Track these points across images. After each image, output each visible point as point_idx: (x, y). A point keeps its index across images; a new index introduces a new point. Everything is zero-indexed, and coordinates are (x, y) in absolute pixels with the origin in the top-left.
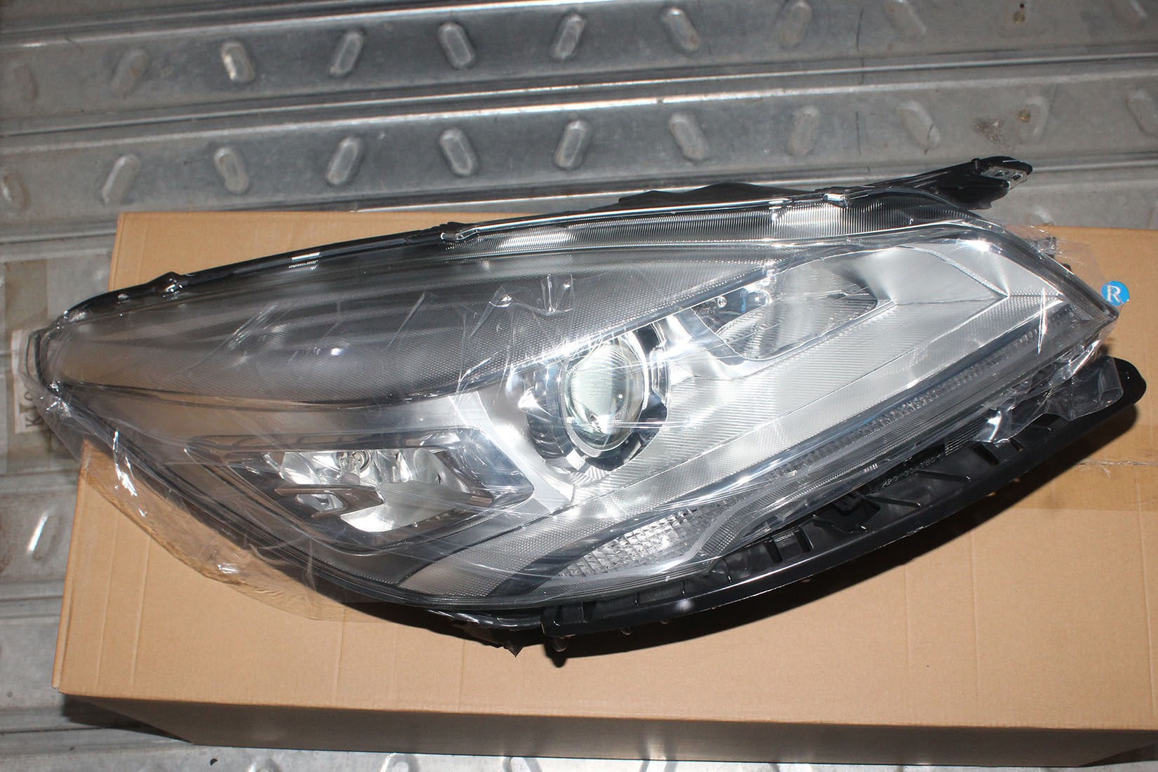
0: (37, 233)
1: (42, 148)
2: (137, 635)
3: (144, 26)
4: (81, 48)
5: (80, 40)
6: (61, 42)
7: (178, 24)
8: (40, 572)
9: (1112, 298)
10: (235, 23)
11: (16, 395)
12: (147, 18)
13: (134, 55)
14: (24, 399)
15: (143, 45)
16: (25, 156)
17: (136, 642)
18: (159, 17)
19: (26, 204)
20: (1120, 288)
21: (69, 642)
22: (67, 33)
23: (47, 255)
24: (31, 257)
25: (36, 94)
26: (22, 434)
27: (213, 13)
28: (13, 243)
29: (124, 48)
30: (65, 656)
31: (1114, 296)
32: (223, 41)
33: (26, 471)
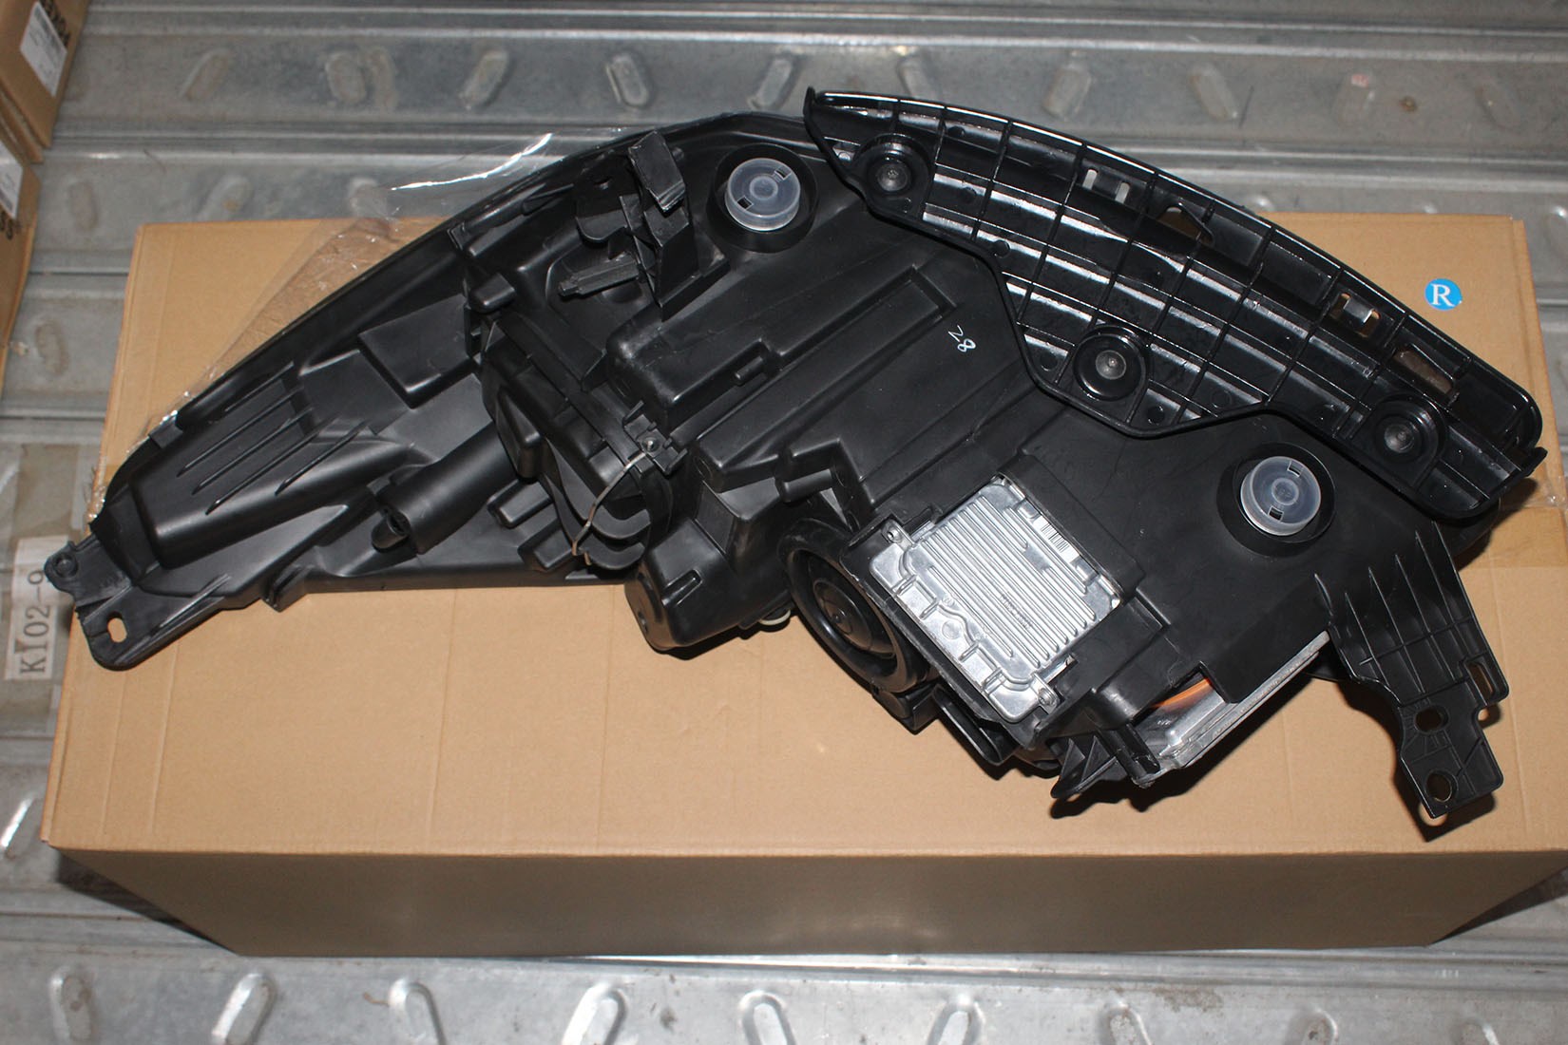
0: (72, 408)
1: (93, 295)
2: (158, 765)
3: (251, 145)
4: (163, 167)
5: (163, 156)
6: (137, 156)
7: (296, 147)
8: (11, 877)
9: (1440, 300)
10: (372, 152)
11: (13, 628)
12: (257, 135)
13: (232, 182)
14: (23, 635)
15: (246, 171)
16: (67, 303)
17: (157, 774)
18: (272, 135)
19: (60, 370)
20: (1448, 286)
21: (64, 778)
22: (147, 145)
23: (80, 440)
24: (58, 440)
25: (95, 221)
26: (13, 681)
27: (344, 137)
28: (36, 419)
29: (220, 171)
30: (58, 796)
31: (1442, 296)
32: (353, 175)
33: (12, 733)
